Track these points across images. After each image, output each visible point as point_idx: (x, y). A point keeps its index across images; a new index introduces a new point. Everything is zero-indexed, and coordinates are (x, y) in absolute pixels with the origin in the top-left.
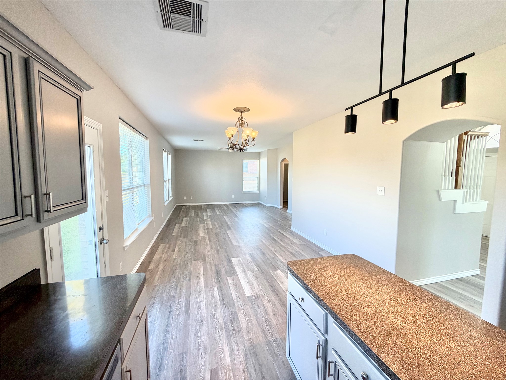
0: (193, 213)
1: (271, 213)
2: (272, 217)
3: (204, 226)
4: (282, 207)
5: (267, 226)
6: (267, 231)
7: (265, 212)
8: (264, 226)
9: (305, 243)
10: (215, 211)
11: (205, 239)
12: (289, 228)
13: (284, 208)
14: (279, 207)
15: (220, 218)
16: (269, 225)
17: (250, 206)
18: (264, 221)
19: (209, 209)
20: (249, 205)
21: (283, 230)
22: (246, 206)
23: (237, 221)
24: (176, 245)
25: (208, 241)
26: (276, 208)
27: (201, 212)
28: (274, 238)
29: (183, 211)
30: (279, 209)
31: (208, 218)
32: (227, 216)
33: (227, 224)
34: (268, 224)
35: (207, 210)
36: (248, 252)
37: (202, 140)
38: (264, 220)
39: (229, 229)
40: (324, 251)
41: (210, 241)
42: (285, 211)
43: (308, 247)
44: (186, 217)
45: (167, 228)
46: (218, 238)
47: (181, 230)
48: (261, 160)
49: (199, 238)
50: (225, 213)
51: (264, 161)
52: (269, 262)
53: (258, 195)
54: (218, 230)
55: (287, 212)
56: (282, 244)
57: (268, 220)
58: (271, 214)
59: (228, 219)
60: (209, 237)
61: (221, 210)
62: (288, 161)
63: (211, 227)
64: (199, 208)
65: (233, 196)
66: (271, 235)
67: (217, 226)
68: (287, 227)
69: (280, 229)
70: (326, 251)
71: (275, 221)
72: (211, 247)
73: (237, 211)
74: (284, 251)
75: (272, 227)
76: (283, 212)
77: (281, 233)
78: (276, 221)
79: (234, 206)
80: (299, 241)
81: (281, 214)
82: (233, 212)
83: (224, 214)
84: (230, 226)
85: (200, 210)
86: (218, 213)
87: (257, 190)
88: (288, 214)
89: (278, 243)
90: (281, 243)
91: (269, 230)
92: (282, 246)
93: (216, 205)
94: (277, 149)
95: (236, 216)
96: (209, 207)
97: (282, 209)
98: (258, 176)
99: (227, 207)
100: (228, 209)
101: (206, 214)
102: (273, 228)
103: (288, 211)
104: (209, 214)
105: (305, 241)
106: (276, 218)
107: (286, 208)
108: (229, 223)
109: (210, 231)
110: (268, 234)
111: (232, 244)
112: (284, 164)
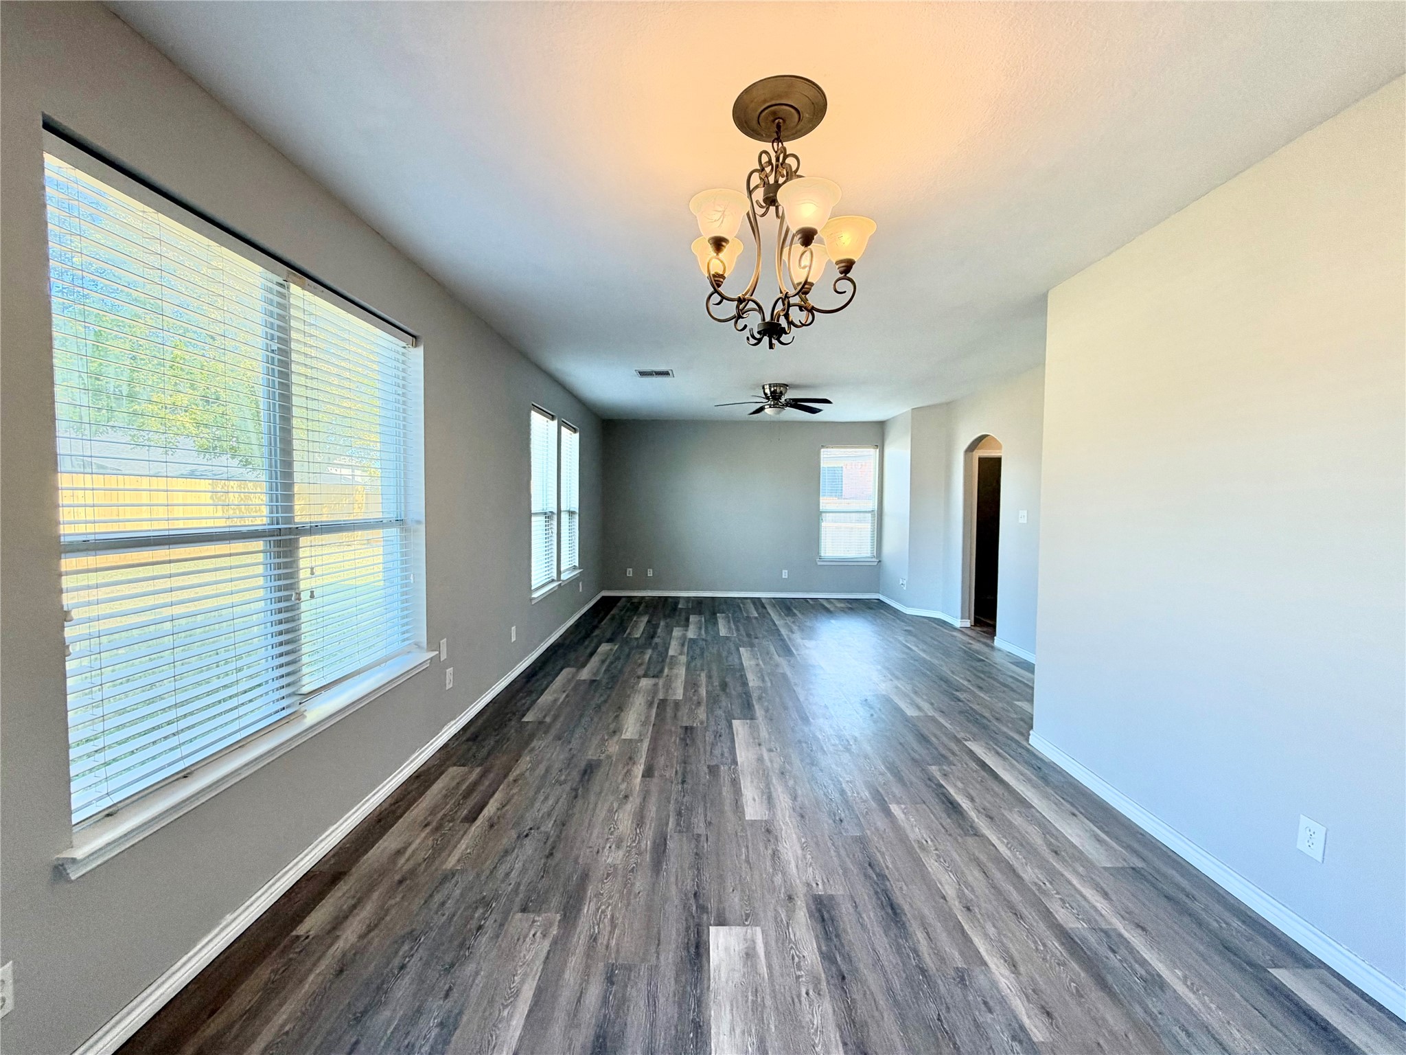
0: (639, 628)
1: (925, 647)
2: (932, 667)
3: (656, 685)
4: (968, 623)
5: (911, 712)
6: (911, 739)
7: (901, 639)
8: (898, 709)
9: (1139, 864)
10: (716, 623)
11: (631, 760)
12: (1022, 734)
13: (978, 629)
14: (958, 623)
15: (724, 654)
16: (919, 708)
17: (843, 610)
18: (896, 682)
19: (700, 613)
20: (839, 605)
21: (990, 749)
22: (827, 610)
23: (784, 675)
24: (506, 776)
25: (639, 770)
26: (944, 623)
27: (667, 626)
28: (952, 791)
29: (613, 619)
30: (955, 629)
31: (681, 654)
32: (752, 645)
33: (745, 684)
34: (915, 697)
35: (693, 618)
36: (808, 885)
37: (666, 374)
38: (897, 678)
39: (747, 711)
40: (1307, 966)
41: (648, 773)
42: (985, 640)
43: (1168, 898)
44: (609, 641)
45: (528, 682)
46: (685, 762)
47: (567, 696)
48: (887, 451)
49: (613, 748)
50: (749, 635)
51: (899, 451)
52: (931, 1010)
53: (874, 570)
54: (702, 713)
55: (993, 648)
56: (1003, 849)
57: (911, 679)
58: (924, 651)
59: (753, 663)
60: (653, 750)
61: (738, 621)
62: (999, 447)
63: (679, 694)
64: (668, 609)
65: (785, 574)
66: (934, 770)
67: (703, 692)
68: (1005, 729)
69: (975, 738)
70: (1323, 972)
71: (944, 686)
72: (640, 820)
73: (795, 628)
74: (1018, 915)
75: (933, 719)
76: (977, 646)
77: (983, 765)
78: (948, 688)
79: (787, 607)
80: (1099, 840)
81: (971, 656)
82: (780, 635)
83: (746, 639)
84: (755, 695)
85: (665, 617)
86: (723, 632)
87: (869, 555)
88: (995, 654)
89: (977, 834)
90: (993, 838)
91: (923, 739)
92: (999, 859)
93: (726, 602)
94: (948, 404)
95: (787, 651)
96: (699, 605)
97: (969, 632)
98: (873, 505)
99: (761, 610)
100: (764, 617)
101: (680, 634)
102: (941, 726)
103: (998, 642)
104: (691, 634)
105: (1145, 853)
106: (946, 670)
107: (990, 630)
108: (753, 681)
109: (669, 712)
110: (913, 760)
111: (738, 807)
112: (980, 459)
